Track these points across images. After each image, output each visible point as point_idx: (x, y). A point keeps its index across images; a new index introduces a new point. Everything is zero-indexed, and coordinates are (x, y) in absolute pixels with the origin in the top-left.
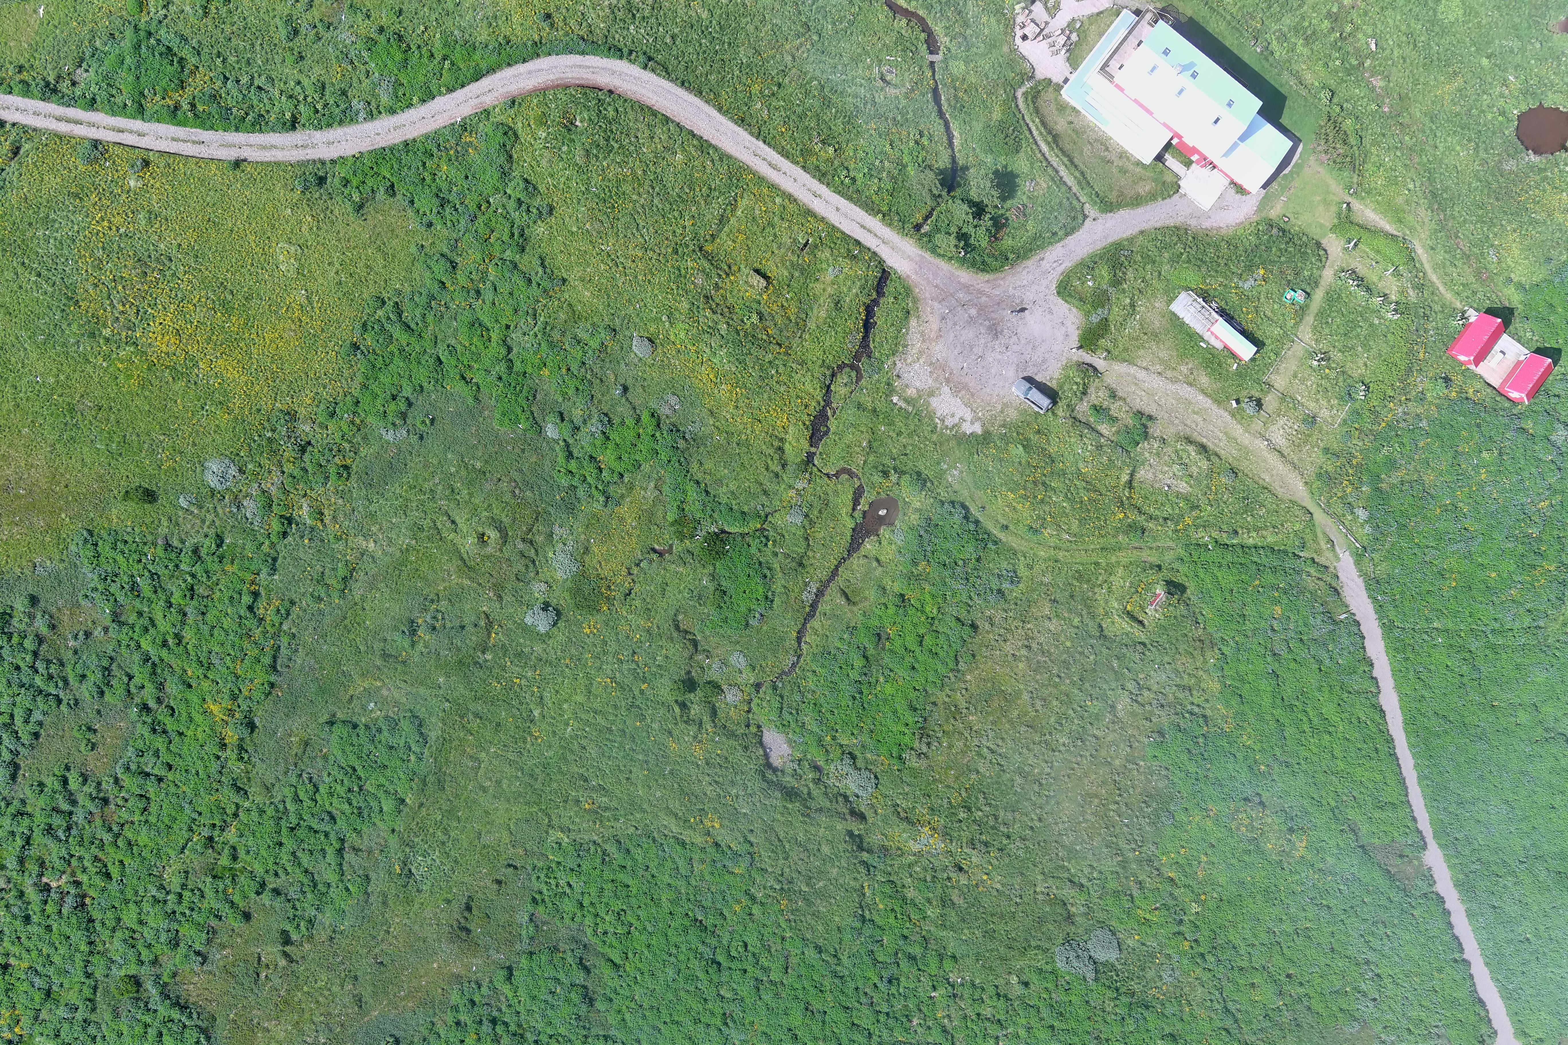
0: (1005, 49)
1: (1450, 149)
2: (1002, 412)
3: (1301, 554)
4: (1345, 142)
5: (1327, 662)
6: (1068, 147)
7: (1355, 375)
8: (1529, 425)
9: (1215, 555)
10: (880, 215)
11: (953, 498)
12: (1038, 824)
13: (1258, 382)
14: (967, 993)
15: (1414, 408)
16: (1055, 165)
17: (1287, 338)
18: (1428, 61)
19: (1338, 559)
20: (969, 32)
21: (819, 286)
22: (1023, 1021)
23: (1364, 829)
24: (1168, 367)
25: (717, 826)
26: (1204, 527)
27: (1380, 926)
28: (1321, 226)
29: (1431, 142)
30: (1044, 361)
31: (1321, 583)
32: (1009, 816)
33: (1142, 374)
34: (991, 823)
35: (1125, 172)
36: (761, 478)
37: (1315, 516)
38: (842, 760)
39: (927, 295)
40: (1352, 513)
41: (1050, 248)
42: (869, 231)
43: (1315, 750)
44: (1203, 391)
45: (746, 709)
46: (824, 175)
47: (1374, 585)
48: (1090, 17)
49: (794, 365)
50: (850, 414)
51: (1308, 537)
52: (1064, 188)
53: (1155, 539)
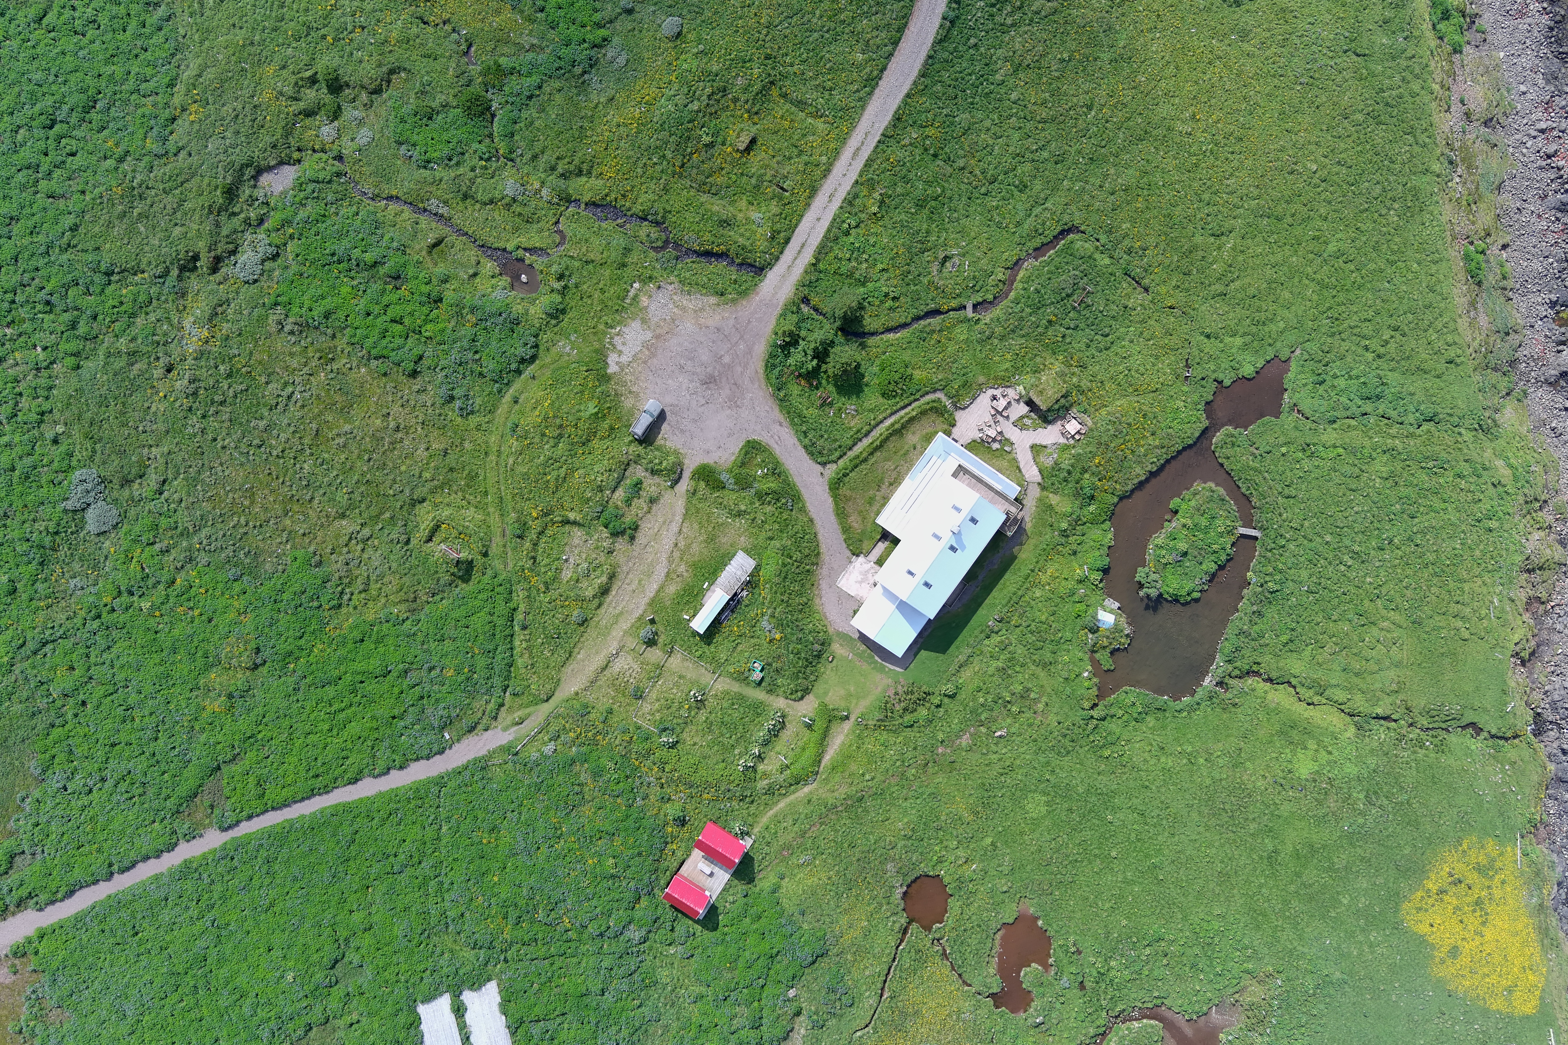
0: (982, 379)
1: (905, 813)
2: (630, 392)
3: (508, 694)
4: (905, 710)
5: (402, 723)
6: (891, 445)
7: (685, 735)
8: (644, 902)
9: (501, 608)
10: (814, 261)
11: (542, 348)
12: (219, 446)
13: (673, 642)
14: (43, 382)
15: (655, 792)
16: (873, 434)
17: (717, 666)
18: (987, 787)
19: (505, 729)
20: (996, 341)
21: (743, 204)
22: (17, 439)
23: (236, 768)
24: (683, 553)
25: (192, 118)
26: (528, 597)
27: (141, 790)
28: (826, 693)
29: (911, 794)
30: (682, 431)
31: (480, 715)
32: (226, 417)
33: (675, 528)
34: (216, 398)
35: (870, 504)
36: (549, 152)
37: (546, 705)
38: (270, 245)
39: (740, 313)
40: (551, 740)
41: (793, 432)
42: (800, 252)
43: (312, 717)
44: (661, 588)
45: (317, 147)
46: (851, 204)
47: (482, 765)
48: (1015, 460)
49: (662, 181)
50: (618, 241)
51: (525, 699)
52: (850, 442)
53: (515, 549)
